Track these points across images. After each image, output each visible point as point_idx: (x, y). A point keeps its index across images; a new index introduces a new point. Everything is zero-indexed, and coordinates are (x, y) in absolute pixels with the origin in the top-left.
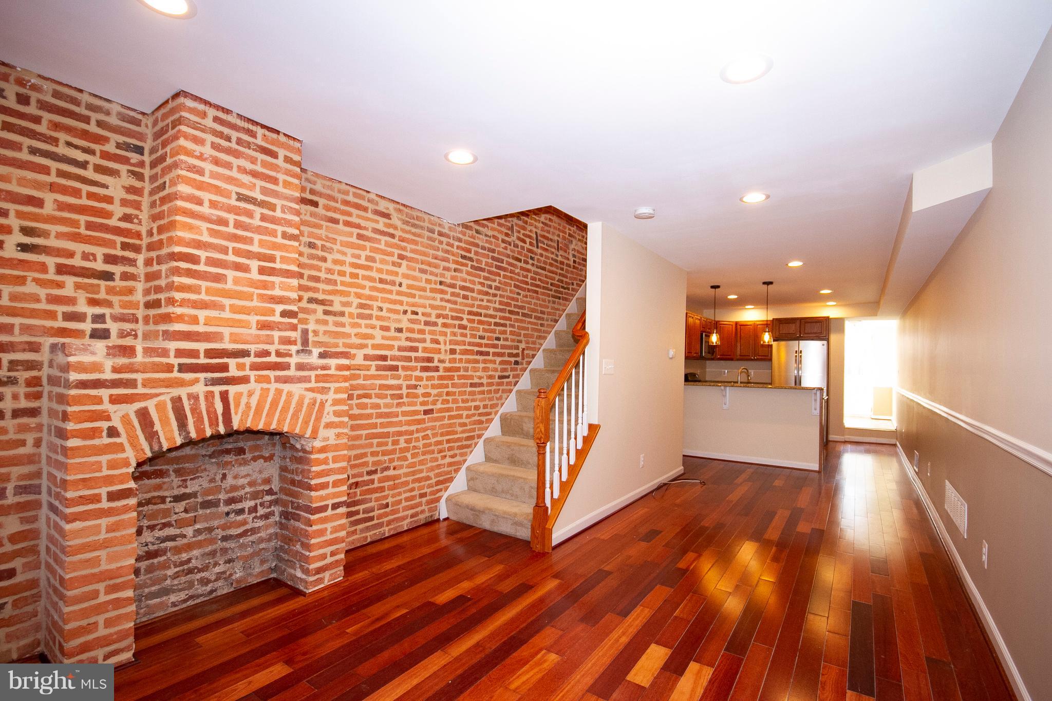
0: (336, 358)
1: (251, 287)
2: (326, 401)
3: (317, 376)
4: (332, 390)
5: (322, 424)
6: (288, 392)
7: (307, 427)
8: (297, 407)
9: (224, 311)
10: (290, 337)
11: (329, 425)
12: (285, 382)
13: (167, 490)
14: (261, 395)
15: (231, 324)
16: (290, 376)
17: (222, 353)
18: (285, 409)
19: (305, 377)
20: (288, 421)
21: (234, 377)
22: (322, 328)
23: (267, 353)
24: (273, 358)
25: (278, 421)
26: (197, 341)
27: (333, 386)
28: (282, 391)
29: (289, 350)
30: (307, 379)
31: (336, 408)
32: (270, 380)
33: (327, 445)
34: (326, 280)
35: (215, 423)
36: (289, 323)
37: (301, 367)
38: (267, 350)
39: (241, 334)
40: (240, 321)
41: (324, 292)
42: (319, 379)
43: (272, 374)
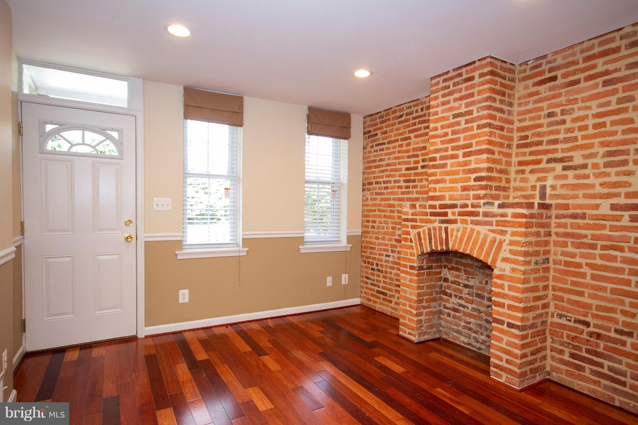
0: (513, 208)
1: (459, 166)
2: (504, 241)
3: (497, 221)
4: (509, 232)
5: (500, 258)
6: (477, 231)
7: (489, 257)
8: (482, 242)
9: (446, 183)
10: (479, 194)
11: (505, 260)
12: (476, 224)
13: (460, 279)
14: (463, 231)
15: (449, 190)
16: (480, 220)
17: (444, 206)
18: (475, 242)
19: (489, 221)
20: (476, 250)
21: (450, 219)
22: (559, 183)
23: (466, 206)
24: (470, 209)
25: (471, 249)
26: (436, 200)
27: (510, 230)
28: (474, 230)
29: (479, 203)
30: (490, 223)
31: (512, 248)
32: (468, 223)
33: (504, 275)
34: (565, 140)
35: (442, 243)
36: (479, 185)
37: (486, 214)
38: (466, 204)
39: (454, 195)
40: (453, 187)
41: (563, 150)
42: (498, 223)
43: (469, 219)
